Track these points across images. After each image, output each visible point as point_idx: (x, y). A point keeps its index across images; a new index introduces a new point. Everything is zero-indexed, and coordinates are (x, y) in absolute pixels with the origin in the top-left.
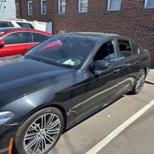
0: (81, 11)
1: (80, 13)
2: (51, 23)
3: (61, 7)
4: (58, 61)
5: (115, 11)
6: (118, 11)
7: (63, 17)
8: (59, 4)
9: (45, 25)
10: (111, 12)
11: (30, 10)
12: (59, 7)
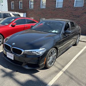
0: (42, 7)
1: (41, 9)
2: (25, 14)
3: (31, 5)
4: (49, 31)
5: (60, 8)
6: (61, 8)
7: (32, 10)
8: (30, 4)
9: (23, 15)
10: (58, 8)
11: (13, 6)
12: (30, 5)
